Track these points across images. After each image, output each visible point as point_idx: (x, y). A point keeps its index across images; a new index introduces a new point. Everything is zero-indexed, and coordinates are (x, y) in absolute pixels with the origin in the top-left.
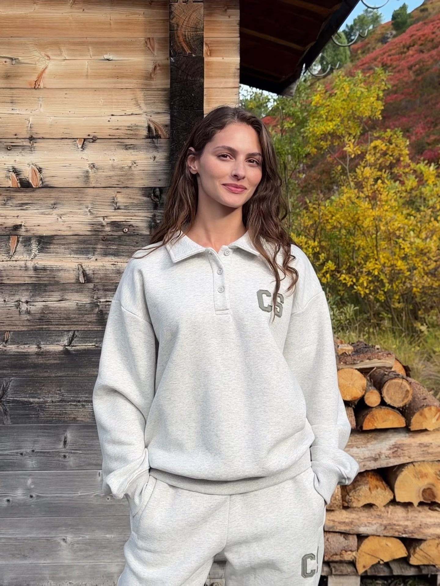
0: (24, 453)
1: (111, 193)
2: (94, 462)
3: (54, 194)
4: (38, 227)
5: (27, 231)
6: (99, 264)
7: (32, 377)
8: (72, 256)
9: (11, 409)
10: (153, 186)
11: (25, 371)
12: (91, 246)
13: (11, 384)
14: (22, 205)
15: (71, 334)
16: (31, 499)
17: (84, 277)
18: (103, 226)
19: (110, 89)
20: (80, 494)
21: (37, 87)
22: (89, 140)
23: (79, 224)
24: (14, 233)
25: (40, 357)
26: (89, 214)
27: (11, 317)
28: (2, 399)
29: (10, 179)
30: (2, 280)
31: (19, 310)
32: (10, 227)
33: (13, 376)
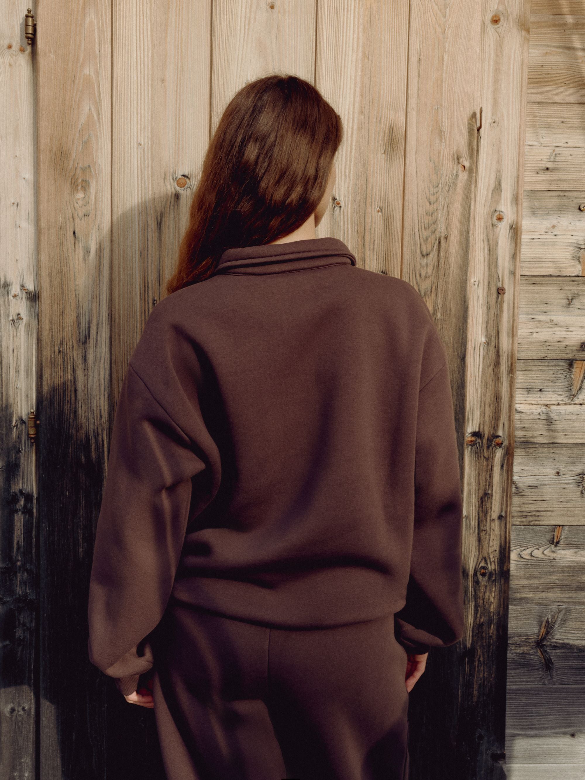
9: (559, 659)
13: (561, 616)
24: (582, 355)
27: (567, 502)
28: (545, 643)
29: (579, 261)
30: (554, 437)
31: (581, 489)
32: (573, 346)
33: (564, 602)
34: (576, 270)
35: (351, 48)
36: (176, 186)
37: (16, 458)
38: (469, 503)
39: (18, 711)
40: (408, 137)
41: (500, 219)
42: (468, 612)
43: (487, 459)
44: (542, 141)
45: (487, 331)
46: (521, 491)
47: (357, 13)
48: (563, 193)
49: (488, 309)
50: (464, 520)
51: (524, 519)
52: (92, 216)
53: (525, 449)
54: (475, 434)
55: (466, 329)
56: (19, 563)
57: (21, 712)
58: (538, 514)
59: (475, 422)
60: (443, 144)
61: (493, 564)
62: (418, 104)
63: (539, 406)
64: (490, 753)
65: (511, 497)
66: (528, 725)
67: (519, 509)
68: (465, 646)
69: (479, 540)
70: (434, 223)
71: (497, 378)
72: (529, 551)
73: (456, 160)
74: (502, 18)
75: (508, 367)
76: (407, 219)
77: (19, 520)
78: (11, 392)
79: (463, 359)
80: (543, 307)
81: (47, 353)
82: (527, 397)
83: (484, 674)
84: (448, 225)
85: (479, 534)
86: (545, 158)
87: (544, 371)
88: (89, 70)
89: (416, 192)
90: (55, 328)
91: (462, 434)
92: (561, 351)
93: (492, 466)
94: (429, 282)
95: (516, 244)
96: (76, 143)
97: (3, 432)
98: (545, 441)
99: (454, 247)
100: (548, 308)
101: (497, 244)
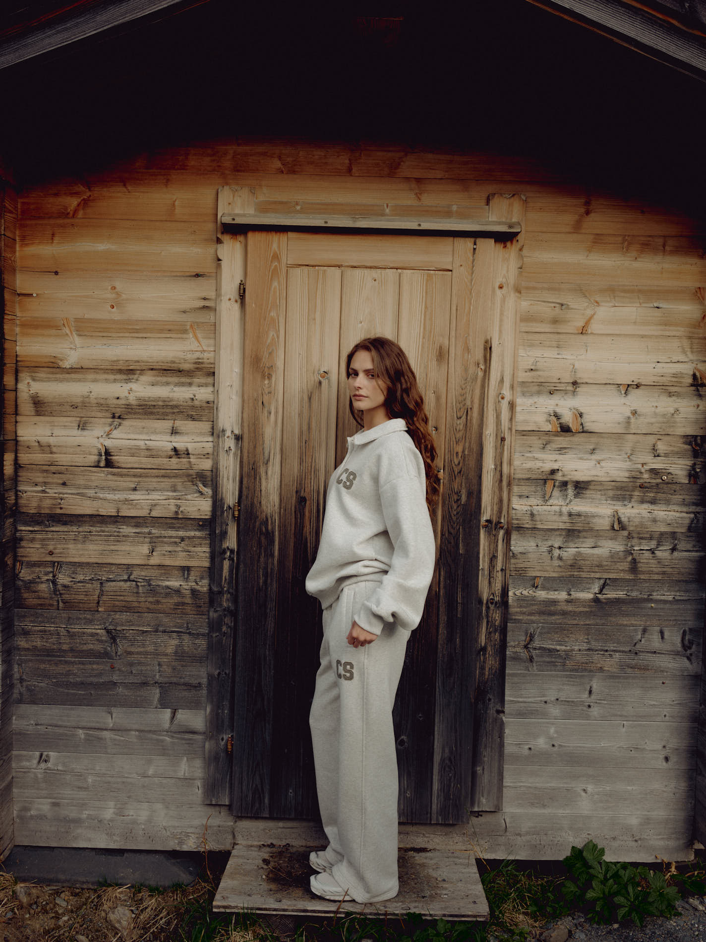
0: (548, 701)
1: (651, 439)
2: (619, 713)
3: (594, 439)
4: (575, 472)
5: (563, 476)
6: (635, 511)
7: (560, 624)
8: (608, 502)
9: (537, 656)
10: (695, 434)
11: (553, 618)
12: (628, 493)
13: (539, 630)
14: (561, 449)
15: (602, 582)
16: (552, 748)
17: (619, 524)
18: (641, 473)
19: (657, 337)
20: (602, 745)
21: (584, 332)
22: (632, 386)
23: (618, 470)
24: (551, 477)
25: (570, 604)
26: (628, 460)
27: (543, 563)
28: (529, 646)
29: (550, 423)
30: (535, 525)
32: (547, 472)
33: (541, 622)
34: (548, 427)
35: (418, 303)
36: (320, 377)
37: (226, 528)
38: (484, 561)
40: (450, 352)
41: (503, 398)
42: (482, 625)
43: (495, 536)
44: (528, 353)
45: (495, 462)
46: (515, 555)
47: (422, 284)
48: (541, 384)
49: (496, 449)
50: (481, 570)
51: (517, 572)
52: (273, 393)
53: (518, 531)
54: (487, 521)
55: (482, 461)
56: (225, 589)
57: (224, 675)
59: (488, 514)
60: (469, 356)
61: (498, 597)
62: (456, 333)
63: (527, 506)
64: (495, 709)
65: (509, 559)
66: (519, 695)
67: (514, 566)
68: (481, 645)
69: (490, 583)
70: (465, 400)
71: (500, 489)
72: (520, 591)
73: (477, 365)
74: (505, 286)
75: (508, 483)
76: (449, 398)
77: (226, 564)
78: (224, 491)
79: (480, 477)
80: (529, 449)
81: (246, 469)
82: (519, 501)
83: (492, 662)
84: (472, 402)
85: (489, 579)
86: (530, 363)
87: (529, 486)
88: (273, 314)
89: (454, 383)
90: (250, 455)
91: (480, 521)
92: (539, 474)
93: (498, 540)
94: (461, 434)
95: (512, 412)
96: (265, 353)
97: (219, 513)
98: (530, 527)
99: (475, 414)
100: (532, 449)
101: (501, 412)
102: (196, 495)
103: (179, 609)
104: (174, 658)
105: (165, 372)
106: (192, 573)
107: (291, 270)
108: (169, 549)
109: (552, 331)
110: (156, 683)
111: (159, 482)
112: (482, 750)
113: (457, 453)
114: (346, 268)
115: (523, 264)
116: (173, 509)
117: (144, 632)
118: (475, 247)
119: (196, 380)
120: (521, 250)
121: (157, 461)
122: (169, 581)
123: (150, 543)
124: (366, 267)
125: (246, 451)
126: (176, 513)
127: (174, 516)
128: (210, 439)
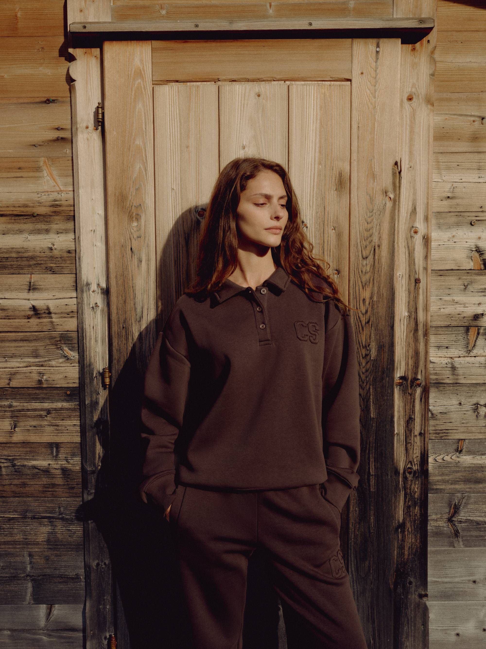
0: (477, 580)
9: (464, 530)
11: (481, 486)
13: (464, 501)
16: (483, 633)
24: (475, 323)
27: (467, 423)
28: (454, 519)
29: (472, 260)
30: (457, 379)
31: (476, 414)
32: (469, 317)
33: (466, 491)
34: (470, 265)
35: (312, 121)
36: (198, 216)
37: (96, 398)
38: (399, 424)
39: (102, 565)
40: (352, 179)
41: (416, 232)
42: (399, 498)
43: (411, 395)
44: (444, 178)
45: (409, 308)
46: (435, 416)
47: (315, 97)
48: (459, 214)
49: (409, 292)
50: (396, 436)
51: (438, 435)
52: (143, 238)
53: (437, 387)
54: (401, 378)
55: (394, 307)
56: (99, 468)
57: (104, 566)
58: (446, 431)
59: (402, 369)
60: (375, 183)
61: (416, 465)
62: (358, 157)
63: (446, 359)
64: (417, 593)
65: (428, 420)
66: (443, 575)
67: (434, 428)
68: (399, 522)
69: (407, 449)
70: (371, 236)
71: (416, 340)
72: (441, 457)
73: (384, 193)
74: (414, 97)
75: (424, 332)
76: (352, 234)
78: (92, 355)
79: (392, 327)
80: (447, 291)
82: (438, 353)
83: (412, 540)
84: (380, 238)
85: (406, 445)
86: (447, 190)
87: (448, 334)
88: (139, 142)
89: (358, 216)
90: (120, 312)
91: (393, 379)
92: (460, 320)
93: (414, 399)
94: (368, 276)
95: (427, 248)
96: (131, 189)
97: (87, 381)
98: (451, 382)
99: (384, 252)
100: (451, 292)
101: (414, 250)
102: (61, 360)
103: (48, 491)
104: (46, 547)
105: (17, 218)
106: (62, 450)
107: (157, 88)
108: (34, 423)
109: (470, 149)
110: (27, 576)
111: (17, 347)
112: (403, 640)
113: (364, 300)
114: (224, 83)
115: (435, 69)
116: (36, 377)
117: (10, 519)
118: (378, 49)
119: (54, 227)
120: (432, 52)
121: (16, 322)
122: (35, 460)
123: (12, 417)
124: (248, 80)
125: (115, 307)
126: (40, 382)
127: (37, 386)
128: (74, 294)
